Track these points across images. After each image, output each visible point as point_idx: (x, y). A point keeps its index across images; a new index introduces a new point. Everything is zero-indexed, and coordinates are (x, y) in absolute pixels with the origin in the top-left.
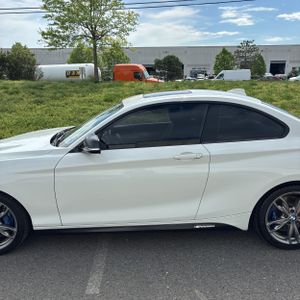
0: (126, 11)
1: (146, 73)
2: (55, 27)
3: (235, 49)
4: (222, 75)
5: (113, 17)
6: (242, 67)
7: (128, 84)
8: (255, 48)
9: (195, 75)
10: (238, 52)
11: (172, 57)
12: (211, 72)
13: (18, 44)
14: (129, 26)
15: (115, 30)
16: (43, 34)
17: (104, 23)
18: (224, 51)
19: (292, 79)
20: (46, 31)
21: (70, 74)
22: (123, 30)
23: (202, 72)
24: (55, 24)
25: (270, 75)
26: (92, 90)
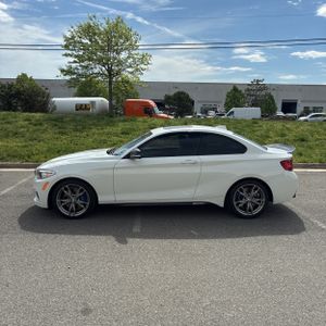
0: (141, 53)
1: (156, 109)
2: (74, 65)
3: (246, 87)
4: (232, 112)
5: (129, 57)
6: (253, 105)
7: (141, 119)
8: (265, 87)
9: (205, 111)
10: (248, 90)
11: (182, 93)
12: (221, 109)
13: (24, 75)
14: (143, 66)
15: (130, 70)
16: (62, 71)
17: (120, 63)
18: (235, 88)
19: (302, 118)
20: (65, 68)
21: (80, 107)
22: (137, 70)
23: (213, 109)
24: (75, 62)
25: (282, 114)
26: (109, 124)
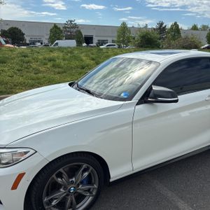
3: (63, 26)
4: (57, 44)
8: (76, 26)
9: (33, 43)
10: (65, 28)
11: (15, 28)
18: (56, 26)
23: (39, 41)
